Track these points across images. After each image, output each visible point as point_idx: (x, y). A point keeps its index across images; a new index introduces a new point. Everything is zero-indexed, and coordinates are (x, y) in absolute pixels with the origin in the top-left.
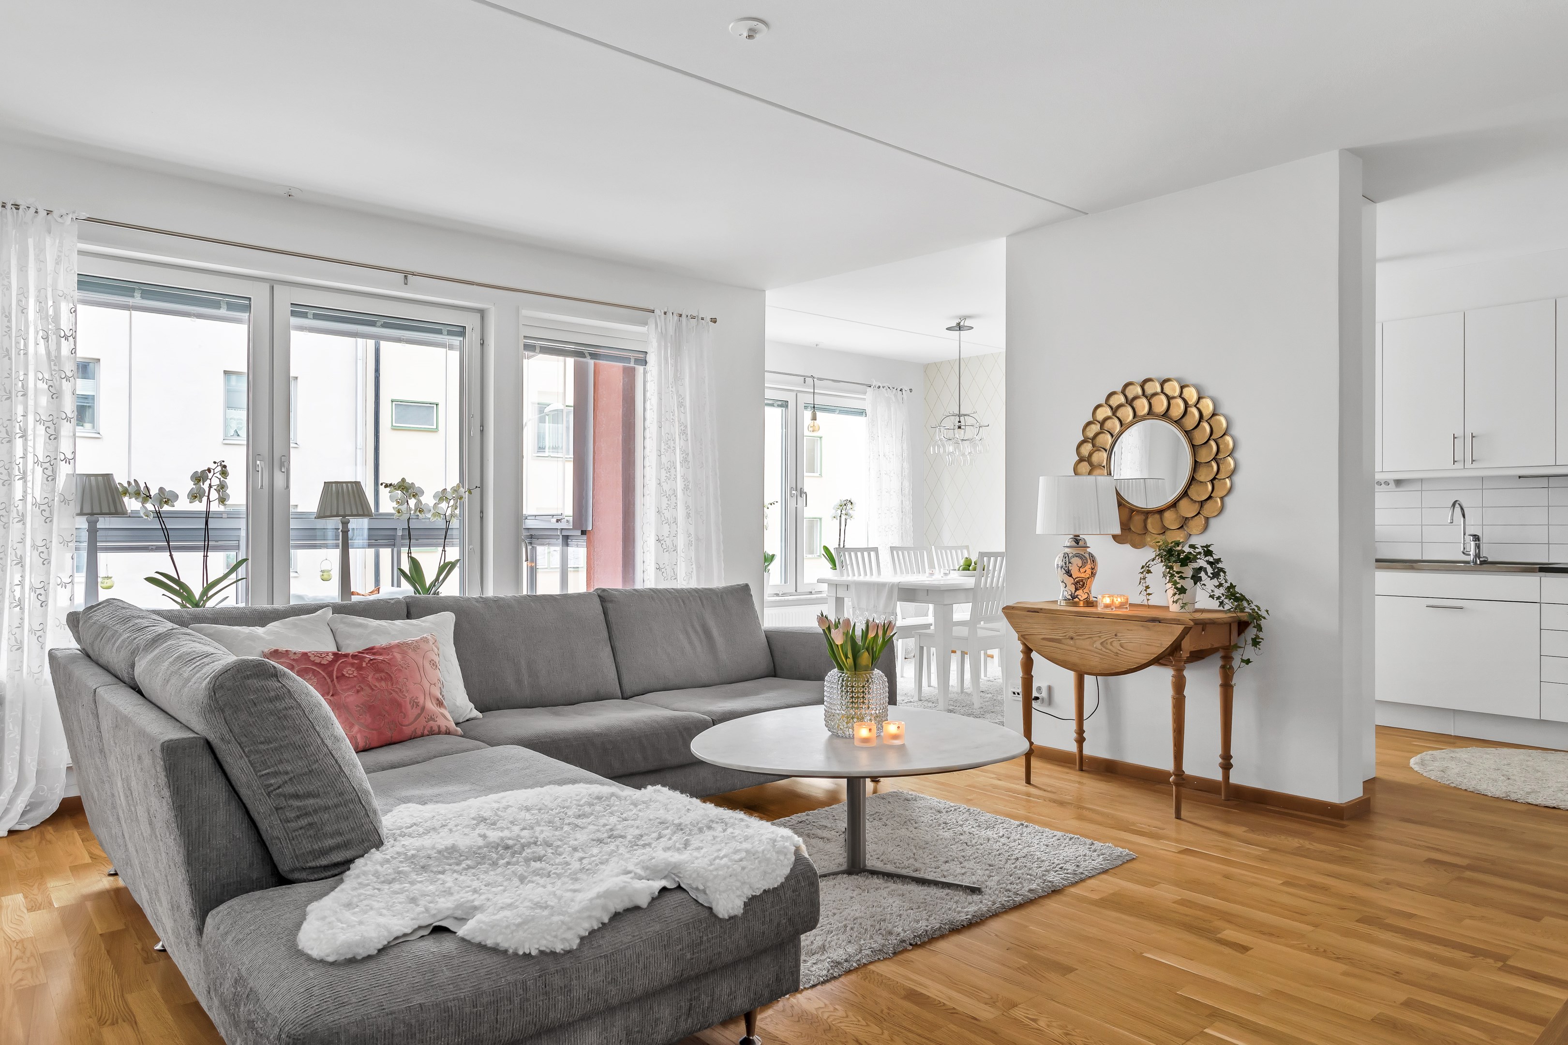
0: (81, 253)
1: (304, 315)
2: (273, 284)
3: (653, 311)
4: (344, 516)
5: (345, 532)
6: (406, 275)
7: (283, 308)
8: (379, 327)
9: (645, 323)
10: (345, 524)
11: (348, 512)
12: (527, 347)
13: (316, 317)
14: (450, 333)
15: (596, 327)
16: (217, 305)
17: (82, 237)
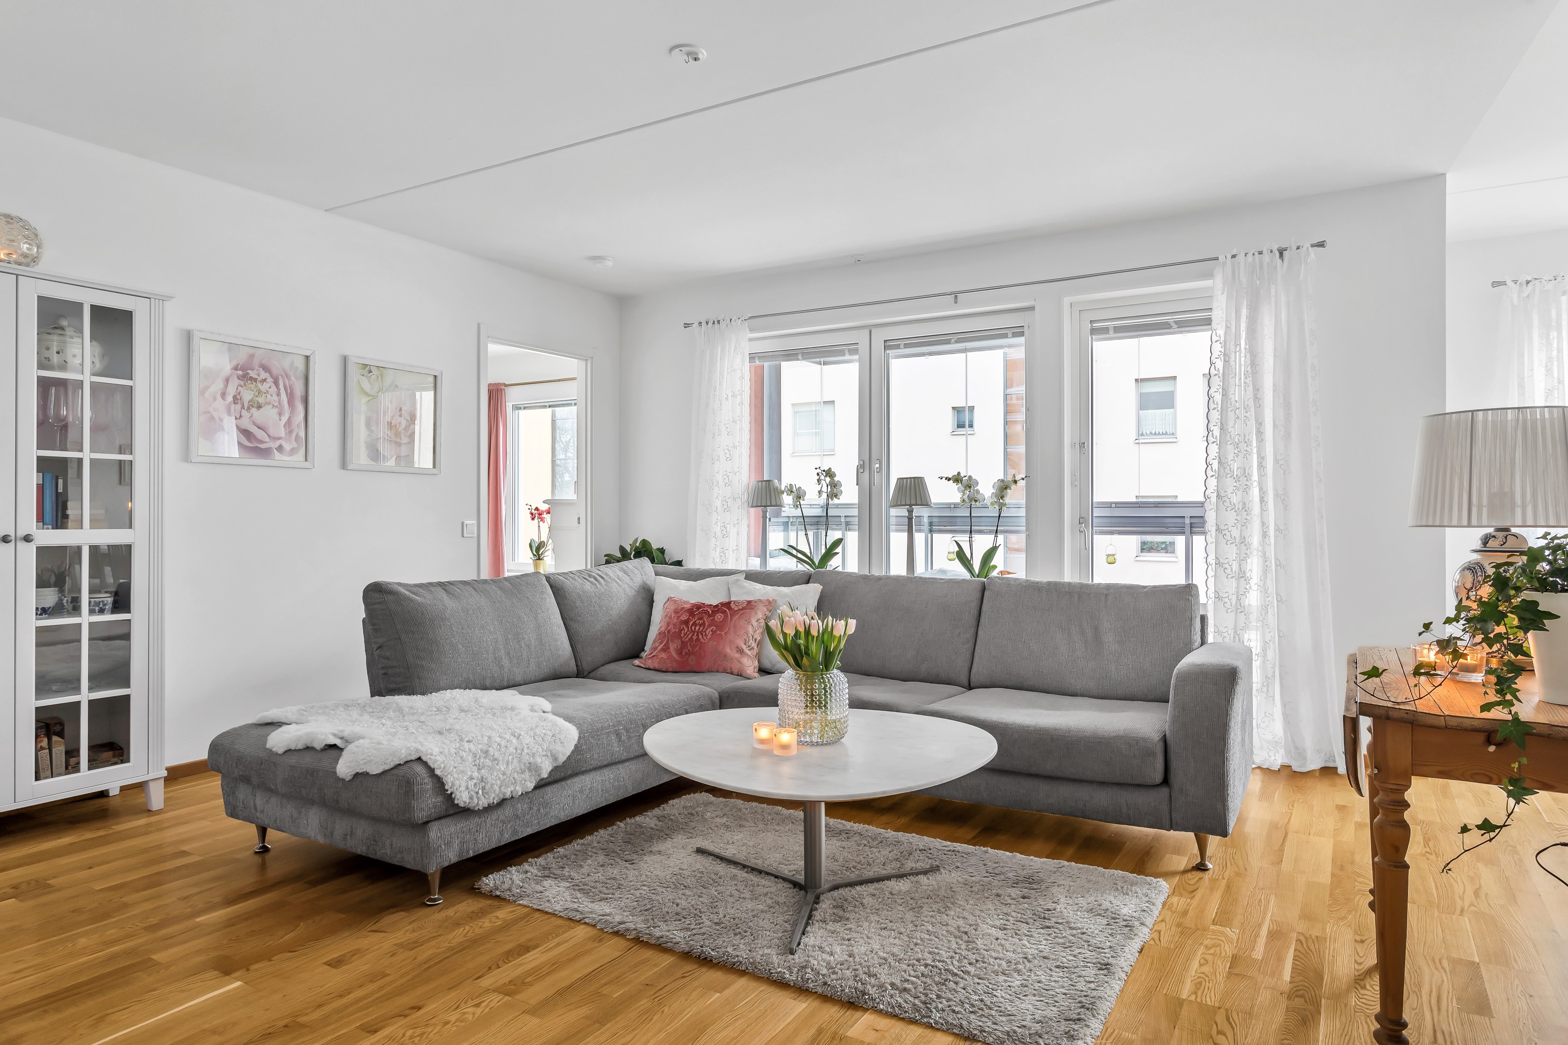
0: (750, 340)
1: (897, 347)
2: (870, 328)
3: (1217, 259)
4: (911, 505)
5: (910, 519)
6: (955, 295)
7: (878, 345)
8: (953, 343)
9: (1209, 275)
10: (910, 512)
11: (913, 502)
12: (1094, 331)
13: (907, 346)
14: (1015, 335)
15: (1158, 293)
16: (842, 353)
17: (752, 330)
